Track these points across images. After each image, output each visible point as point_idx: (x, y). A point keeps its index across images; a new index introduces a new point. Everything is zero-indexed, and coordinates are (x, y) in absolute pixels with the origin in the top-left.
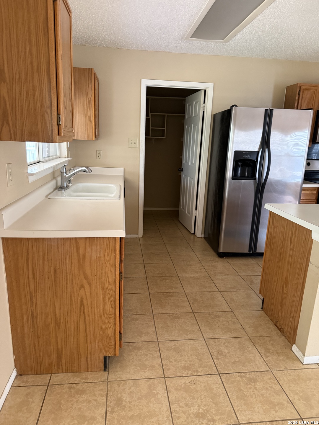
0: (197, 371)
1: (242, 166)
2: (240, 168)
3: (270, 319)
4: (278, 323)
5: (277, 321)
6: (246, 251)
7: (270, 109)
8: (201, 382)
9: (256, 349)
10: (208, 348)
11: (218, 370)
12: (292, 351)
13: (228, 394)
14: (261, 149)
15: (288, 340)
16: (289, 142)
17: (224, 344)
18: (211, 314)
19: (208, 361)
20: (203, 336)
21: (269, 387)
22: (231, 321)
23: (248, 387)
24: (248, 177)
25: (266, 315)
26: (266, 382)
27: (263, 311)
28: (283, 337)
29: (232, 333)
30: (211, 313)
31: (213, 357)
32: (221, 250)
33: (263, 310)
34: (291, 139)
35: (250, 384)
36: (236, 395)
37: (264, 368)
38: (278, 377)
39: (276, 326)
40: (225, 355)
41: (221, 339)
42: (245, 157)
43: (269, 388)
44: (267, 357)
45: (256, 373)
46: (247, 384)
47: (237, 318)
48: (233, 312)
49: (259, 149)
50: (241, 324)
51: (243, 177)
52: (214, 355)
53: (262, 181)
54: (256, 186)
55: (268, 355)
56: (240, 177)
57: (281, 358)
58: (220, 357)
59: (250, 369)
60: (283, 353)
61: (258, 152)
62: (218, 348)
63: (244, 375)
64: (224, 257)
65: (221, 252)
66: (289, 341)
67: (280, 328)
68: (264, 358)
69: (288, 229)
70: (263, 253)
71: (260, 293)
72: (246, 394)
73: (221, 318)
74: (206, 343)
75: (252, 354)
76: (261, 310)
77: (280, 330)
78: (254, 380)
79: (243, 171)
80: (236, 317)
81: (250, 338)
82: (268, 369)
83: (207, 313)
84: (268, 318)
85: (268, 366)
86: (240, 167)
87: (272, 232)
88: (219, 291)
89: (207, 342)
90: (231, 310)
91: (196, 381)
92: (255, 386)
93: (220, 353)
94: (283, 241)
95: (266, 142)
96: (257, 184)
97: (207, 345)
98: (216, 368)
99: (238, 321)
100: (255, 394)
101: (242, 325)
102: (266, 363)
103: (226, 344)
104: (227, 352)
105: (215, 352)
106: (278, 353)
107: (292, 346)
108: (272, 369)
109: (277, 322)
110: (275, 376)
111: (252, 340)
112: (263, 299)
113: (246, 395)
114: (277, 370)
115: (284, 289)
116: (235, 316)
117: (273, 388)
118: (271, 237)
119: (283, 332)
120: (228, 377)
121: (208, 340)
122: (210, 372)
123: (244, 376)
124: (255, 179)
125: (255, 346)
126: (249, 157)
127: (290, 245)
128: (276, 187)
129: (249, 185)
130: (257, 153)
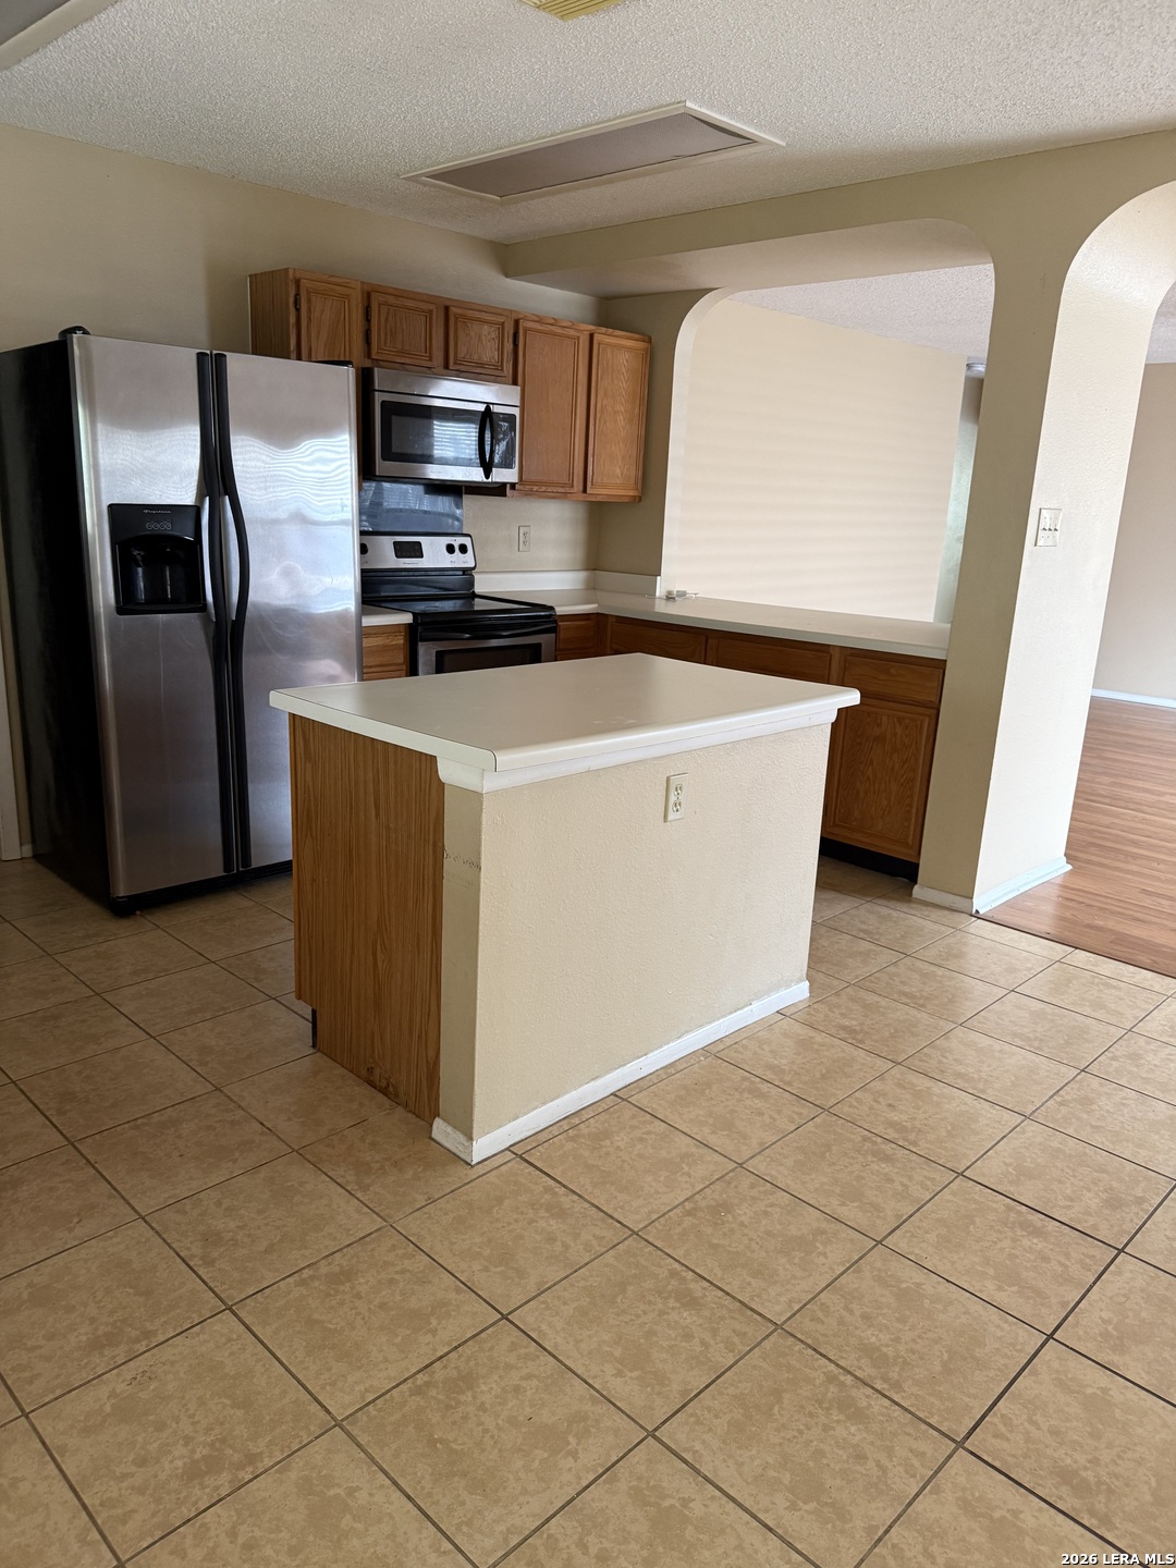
0: (147, 1335)
1: (147, 564)
2: (140, 570)
3: (346, 1071)
4: (377, 1072)
5: (372, 1068)
6: (216, 870)
7: (215, 352)
8: (172, 1363)
9: (328, 1179)
10: (165, 1241)
11: (222, 1296)
12: (433, 1139)
13: (278, 1354)
14: (208, 498)
15: (414, 1113)
16: (296, 472)
17: (219, 1204)
18: (144, 1124)
19: (176, 1284)
20: (133, 1208)
21: (397, 1272)
22: (220, 1121)
23: (334, 1303)
24: (174, 601)
25: (331, 1063)
26: (385, 1261)
27: (318, 1054)
28: (400, 1109)
29: (235, 1161)
30: (140, 1121)
31: (191, 1264)
32: (122, 889)
33: (319, 1050)
34: (303, 463)
35: (337, 1292)
36: (304, 1344)
37: (369, 1224)
38: (414, 1235)
39: (372, 1084)
40: (232, 1240)
41: (202, 1195)
42: (152, 527)
43: (397, 1277)
44: (365, 1188)
45: (345, 1250)
46: (328, 1295)
47: (239, 1106)
48: (221, 1091)
49: (200, 497)
50: (258, 1121)
51: (157, 603)
52: (193, 1256)
53: (230, 614)
54: (211, 633)
55: (368, 1181)
56: (148, 602)
57: (409, 1174)
58: (215, 1254)
59: (326, 1247)
60: (409, 1156)
61: (197, 509)
62: (202, 1228)
63: (311, 1273)
64: (138, 913)
65: (122, 893)
66: (417, 1116)
67: (384, 1083)
68: (359, 1195)
69: (361, 764)
70: (290, 862)
71: (299, 998)
72: (332, 1327)
73: (184, 1126)
74: (153, 1228)
75: (321, 1197)
76: (312, 1051)
77: (384, 1091)
78: (348, 1275)
79: (154, 582)
80: (235, 1102)
81: (300, 1152)
82: (379, 1223)
83: (127, 1126)
84: (340, 1071)
85: (377, 1214)
86: (139, 566)
87: (311, 784)
88: (152, 1037)
89: (154, 1225)
90: (211, 1088)
91: (154, 1369)
92: (355, 1292)
93: (211, 1239)
94: (351, 805)
95: (217, 474)
96: (213, 625)
97: (157, 1232)
98: (214, 1292)
99: (247, 1112)
100: (358, 1314)
101: (262, 1124)
102: (369, 1208)
103: (226, 1203)
104: (238, 1227)
105: (196, 1244)
106: (395, 1164)
107: (431, 1125)
108: (391, 1217)
109: (370, 1070)
110: (404, 1233)
111: (308, 1157)
112: (314, 1012)
113: (336, 1329)
114: (408, 1212)
115: (380, 956)
116: (231, 1100)
117: (409, 1271)
118: (309, 801)
119: (397, 1095)
120: (261, 1303)
121: (156, 1215)
122: (194, 1315)
123: (312, 1278)
124: (204, 608)
125: (320, 1170)
126: (166, 527)
127: (377, 815)
128: (281, 632)
129: (185, 631)
130: (193, 513)
